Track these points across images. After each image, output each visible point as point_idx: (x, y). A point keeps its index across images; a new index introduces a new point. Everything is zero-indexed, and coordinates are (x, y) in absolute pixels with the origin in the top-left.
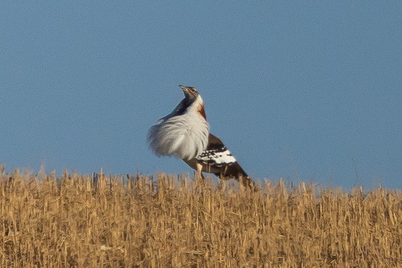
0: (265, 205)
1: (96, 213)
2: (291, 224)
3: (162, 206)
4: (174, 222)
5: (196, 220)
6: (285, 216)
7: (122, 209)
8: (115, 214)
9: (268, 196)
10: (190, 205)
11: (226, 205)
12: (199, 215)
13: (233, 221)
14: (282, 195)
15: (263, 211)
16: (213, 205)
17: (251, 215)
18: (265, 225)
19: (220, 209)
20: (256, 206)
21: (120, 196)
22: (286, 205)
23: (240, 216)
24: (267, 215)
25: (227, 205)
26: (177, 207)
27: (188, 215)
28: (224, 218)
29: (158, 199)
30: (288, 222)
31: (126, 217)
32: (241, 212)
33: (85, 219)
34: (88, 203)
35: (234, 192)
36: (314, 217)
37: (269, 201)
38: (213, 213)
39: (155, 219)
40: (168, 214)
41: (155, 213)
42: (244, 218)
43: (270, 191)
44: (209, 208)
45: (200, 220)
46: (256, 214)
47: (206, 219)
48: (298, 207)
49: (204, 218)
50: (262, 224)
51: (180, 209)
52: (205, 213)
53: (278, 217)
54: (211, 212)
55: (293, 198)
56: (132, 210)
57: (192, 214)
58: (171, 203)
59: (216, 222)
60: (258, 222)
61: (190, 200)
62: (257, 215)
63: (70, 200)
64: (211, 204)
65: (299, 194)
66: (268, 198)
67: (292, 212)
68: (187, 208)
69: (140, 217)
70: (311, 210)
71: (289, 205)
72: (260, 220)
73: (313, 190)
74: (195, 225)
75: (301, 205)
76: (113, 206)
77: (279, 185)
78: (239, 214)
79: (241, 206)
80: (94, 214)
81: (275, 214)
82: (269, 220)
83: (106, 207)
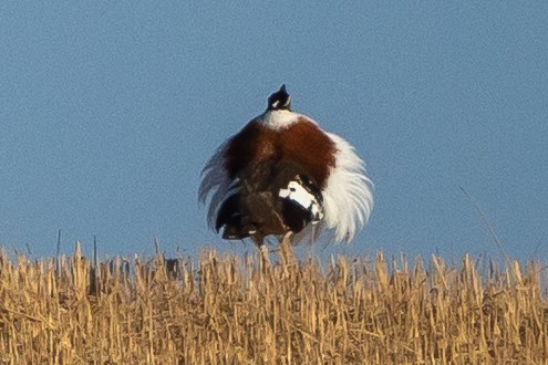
0: (435, 311)
1: (69, 340)
2: (492, 353)
3: (211, 320)
4: (239, 355)
5: (286, 350)
6: (479, 334)
7: (126, 330)
8: (109, 341)
9: (441, 293)
10: (272, 317)
11: (349, 316)
12: (293, 339)
13: (366, 350)
14: (471, 291)
15: (430, 326)
16: (322, 316)
17: (404, 336)
18: (436, 356)
19: (338, 322)
20: (415, 317)
21: (120, 302)
22: (480, 312)
23: (383, 337)
24: (440, 334)
25: (352, 316)
26: (245, 321)
27: (269, 339)
28: (346, 344)
29: (202, 306)
30: (483, 349)
31: (134, 348)
32: (383, 328)
33: (46, 356)
34: (51, 320)
35: (366, 287)
36: (541, 337)
37: (443, 305)
38: (322, 332)
39: (198, 350)
40: (225, 340)
41: (197, 338)
42: (391, 342)
43: (446, 282)
44: (314, 323)
45: (293, 349)
46: (414, 334)
47: (308, 347)
48: (506, 315)
49: (303, 346)
50: (429, 355)
51: (250, 325)
52: (305, 334)
53: (463, 338)
54: (317, 331)
55: (494, 296)
56: (147, 333)
57: (277, 337)
58: (232, 315)
59: (329, 353)
60: (420, 350)
61: (272, 307)
62: (417, 335)
63: (11, 315)
64: (317, 314)
65: (507, 289)
66: (440, 297)
67: (492, 326)
68: (267, 324)
69: (164, 347)
70: (535, 321)
71: (485, 312)
72: (423, 347)
73: (538, 277)
74: (284, 361)
75: (512, 309)
76: (104, 323)
77: (464, 269)
78: (379, 334)
79: (383, 317)
80: (66, 342)
81: (456, 333)
82: (443, 345)
83: (90, 326)
